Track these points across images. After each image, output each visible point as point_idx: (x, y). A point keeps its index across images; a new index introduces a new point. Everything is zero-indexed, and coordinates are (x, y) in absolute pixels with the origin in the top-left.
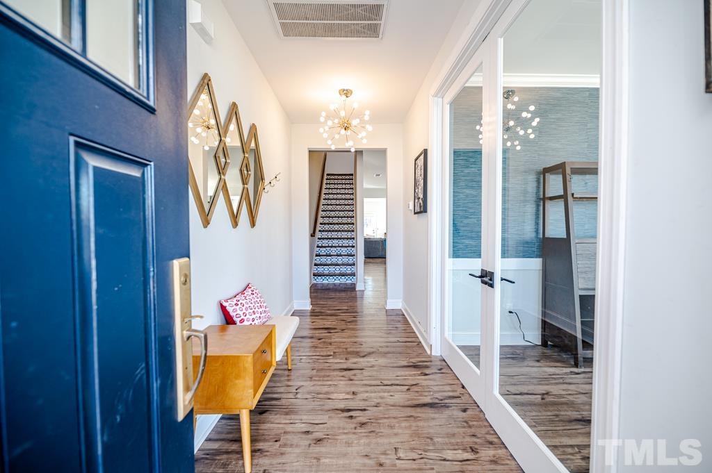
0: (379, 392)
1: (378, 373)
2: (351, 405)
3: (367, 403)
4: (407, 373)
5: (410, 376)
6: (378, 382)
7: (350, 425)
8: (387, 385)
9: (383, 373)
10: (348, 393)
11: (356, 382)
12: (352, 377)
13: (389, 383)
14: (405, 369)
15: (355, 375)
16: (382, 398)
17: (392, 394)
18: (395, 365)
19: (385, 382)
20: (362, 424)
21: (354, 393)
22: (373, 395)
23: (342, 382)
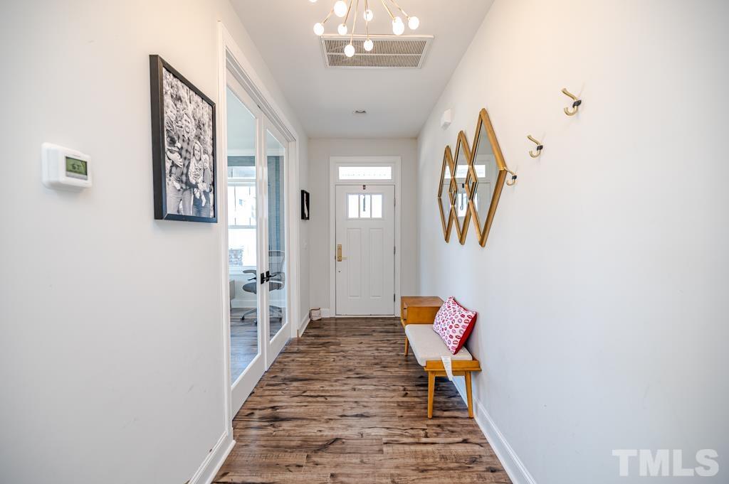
0: (332, 390)
1: (325, 410)
2: (357, 381)
3: (345, 382)
4: (292, 410)
5: (292, 407)
6: (329, 399)
7: (358, 370)
8: (322, 396)
9: (320, 410)
10: (359, 390)
11: (352, 400)
12: (354, 405)
13: (319, 399)
14: (291, 416)
15: (352, 408)
16: (332, 386)
17: (322, 389)
18: (299, 422)
19: (322, 399)
20: (350, 370)
21: (354, 390)
22: (338, 388)
23: (366, 400)
